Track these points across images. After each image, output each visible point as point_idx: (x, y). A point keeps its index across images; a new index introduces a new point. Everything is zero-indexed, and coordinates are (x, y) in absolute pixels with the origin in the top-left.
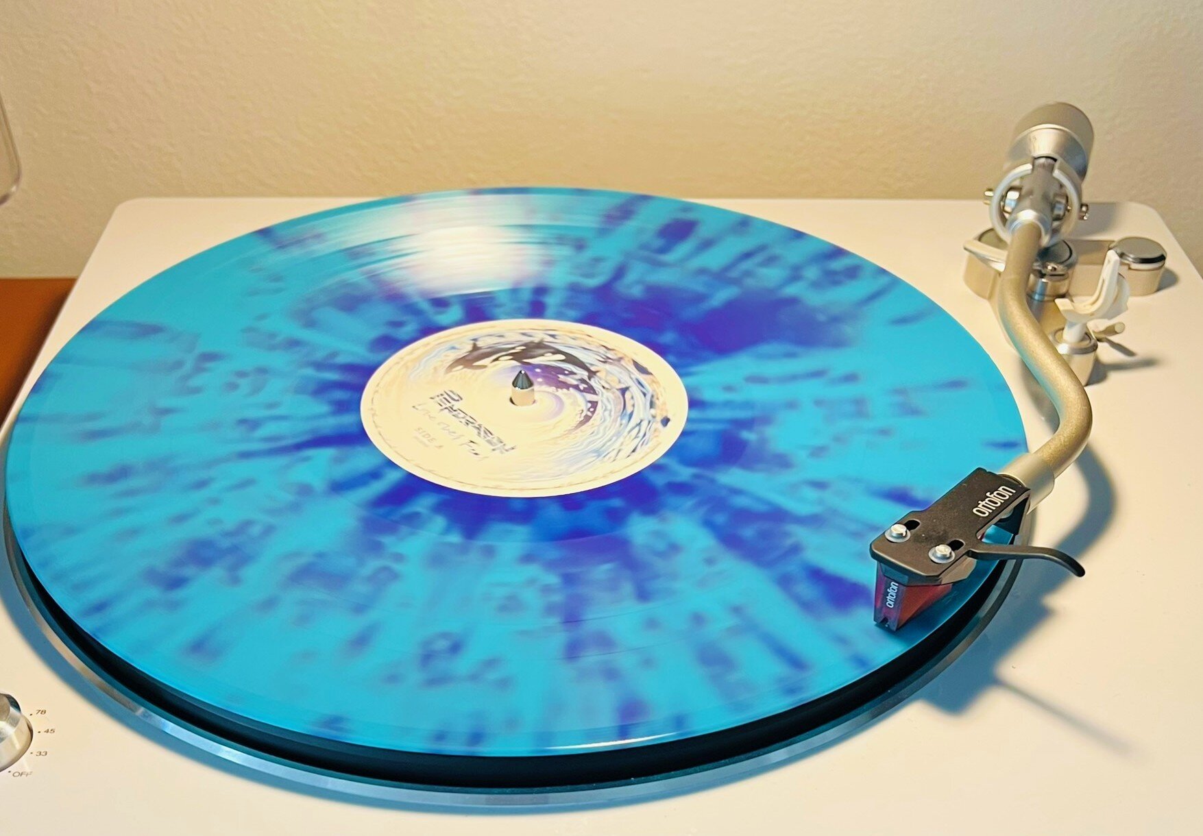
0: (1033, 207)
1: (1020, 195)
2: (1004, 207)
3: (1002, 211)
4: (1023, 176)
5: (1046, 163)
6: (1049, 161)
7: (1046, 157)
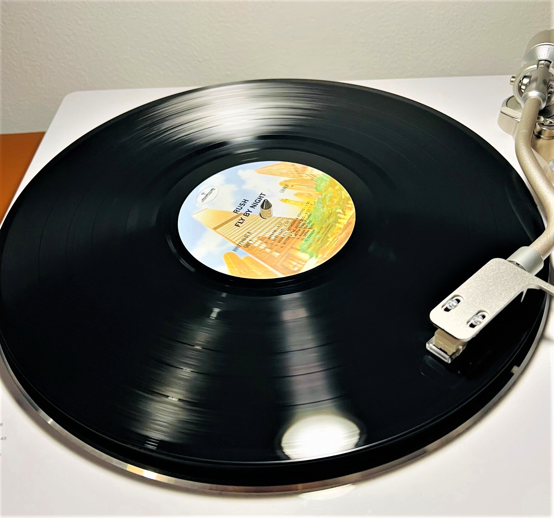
0: (537, 89)
1: (530, 80)
2: (521, 86)
3: (519, 89)
4: (532, 71)
5: (545, 64)
6: (546, 62)
7: (545, 60)
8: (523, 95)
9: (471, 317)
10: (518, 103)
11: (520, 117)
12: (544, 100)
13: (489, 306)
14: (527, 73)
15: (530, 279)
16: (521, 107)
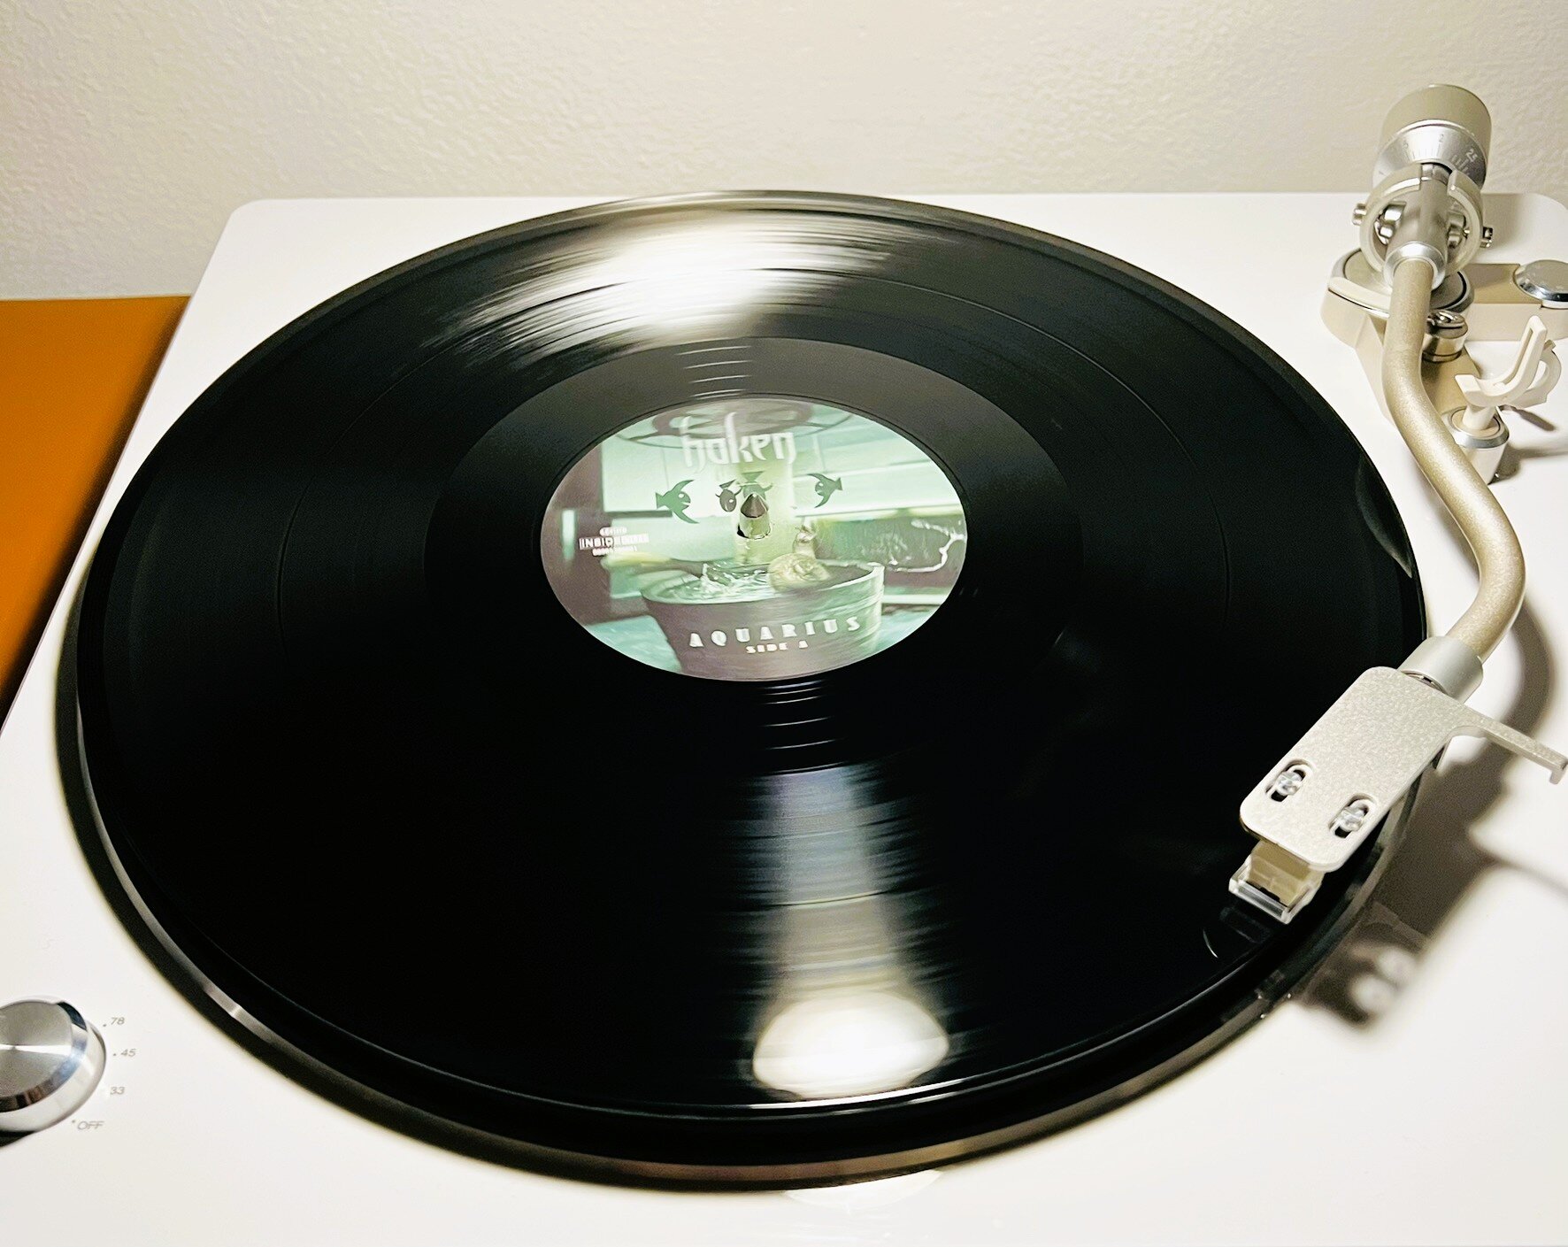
0: (1421, 238)
1: (1403, 215)
2: (1380, 229)
3: (1376, 237)
4: (1408, 192)
5: (1434, 172)
7: (1434, 164)
8: (1389, 253)
9: (1335, 812)
10: (1373, 270)
11: (1389, 305)
13: (1374, 785)
14: (1395, 197)
16: (1383, 280)
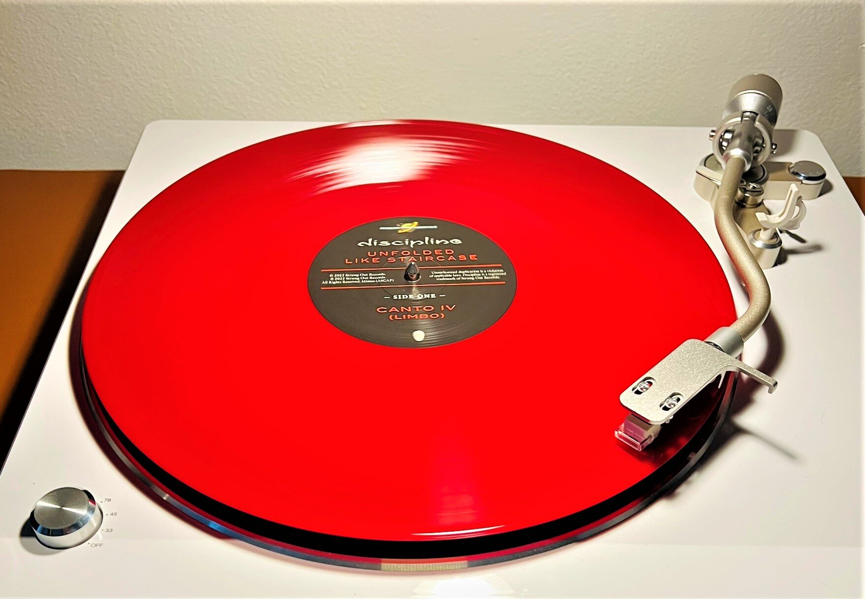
0: (741, 146)
1: (733, 135)
2: (722, 142)
3: (720, 147)
4: (735, 125)
5: (750, 116)
6: (752, 114)
7: (751, 112)
8: (724, 154)
9: (664, 400)
10: (719, 163)
11: (721, 179)
12: (748, 160)
13: (683, 389)
14: (730, 126)
15: (728, 361)
16: (722, 168)
